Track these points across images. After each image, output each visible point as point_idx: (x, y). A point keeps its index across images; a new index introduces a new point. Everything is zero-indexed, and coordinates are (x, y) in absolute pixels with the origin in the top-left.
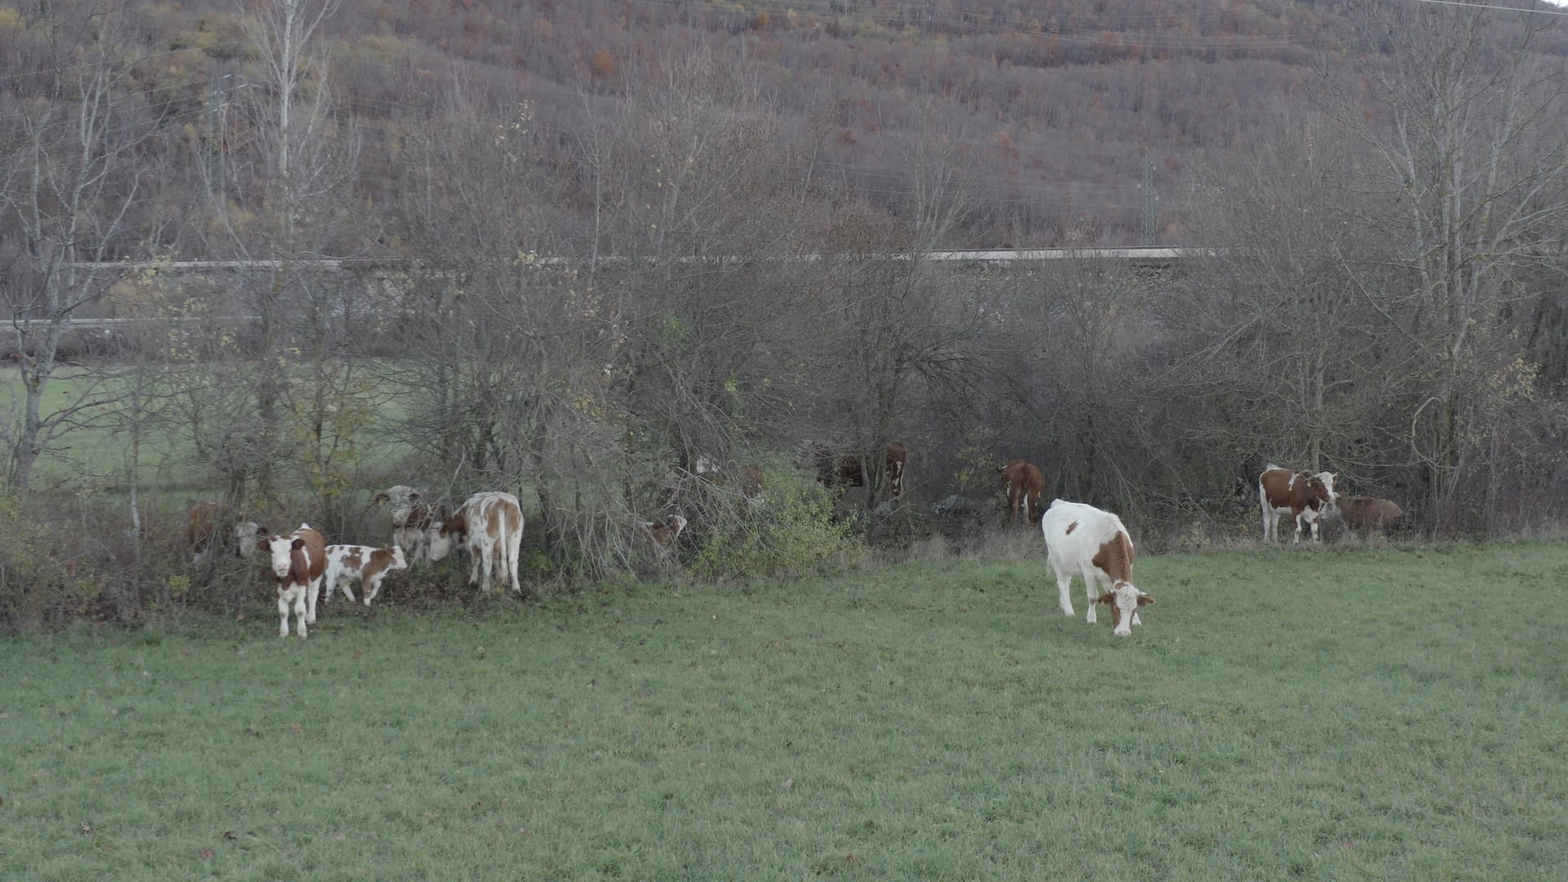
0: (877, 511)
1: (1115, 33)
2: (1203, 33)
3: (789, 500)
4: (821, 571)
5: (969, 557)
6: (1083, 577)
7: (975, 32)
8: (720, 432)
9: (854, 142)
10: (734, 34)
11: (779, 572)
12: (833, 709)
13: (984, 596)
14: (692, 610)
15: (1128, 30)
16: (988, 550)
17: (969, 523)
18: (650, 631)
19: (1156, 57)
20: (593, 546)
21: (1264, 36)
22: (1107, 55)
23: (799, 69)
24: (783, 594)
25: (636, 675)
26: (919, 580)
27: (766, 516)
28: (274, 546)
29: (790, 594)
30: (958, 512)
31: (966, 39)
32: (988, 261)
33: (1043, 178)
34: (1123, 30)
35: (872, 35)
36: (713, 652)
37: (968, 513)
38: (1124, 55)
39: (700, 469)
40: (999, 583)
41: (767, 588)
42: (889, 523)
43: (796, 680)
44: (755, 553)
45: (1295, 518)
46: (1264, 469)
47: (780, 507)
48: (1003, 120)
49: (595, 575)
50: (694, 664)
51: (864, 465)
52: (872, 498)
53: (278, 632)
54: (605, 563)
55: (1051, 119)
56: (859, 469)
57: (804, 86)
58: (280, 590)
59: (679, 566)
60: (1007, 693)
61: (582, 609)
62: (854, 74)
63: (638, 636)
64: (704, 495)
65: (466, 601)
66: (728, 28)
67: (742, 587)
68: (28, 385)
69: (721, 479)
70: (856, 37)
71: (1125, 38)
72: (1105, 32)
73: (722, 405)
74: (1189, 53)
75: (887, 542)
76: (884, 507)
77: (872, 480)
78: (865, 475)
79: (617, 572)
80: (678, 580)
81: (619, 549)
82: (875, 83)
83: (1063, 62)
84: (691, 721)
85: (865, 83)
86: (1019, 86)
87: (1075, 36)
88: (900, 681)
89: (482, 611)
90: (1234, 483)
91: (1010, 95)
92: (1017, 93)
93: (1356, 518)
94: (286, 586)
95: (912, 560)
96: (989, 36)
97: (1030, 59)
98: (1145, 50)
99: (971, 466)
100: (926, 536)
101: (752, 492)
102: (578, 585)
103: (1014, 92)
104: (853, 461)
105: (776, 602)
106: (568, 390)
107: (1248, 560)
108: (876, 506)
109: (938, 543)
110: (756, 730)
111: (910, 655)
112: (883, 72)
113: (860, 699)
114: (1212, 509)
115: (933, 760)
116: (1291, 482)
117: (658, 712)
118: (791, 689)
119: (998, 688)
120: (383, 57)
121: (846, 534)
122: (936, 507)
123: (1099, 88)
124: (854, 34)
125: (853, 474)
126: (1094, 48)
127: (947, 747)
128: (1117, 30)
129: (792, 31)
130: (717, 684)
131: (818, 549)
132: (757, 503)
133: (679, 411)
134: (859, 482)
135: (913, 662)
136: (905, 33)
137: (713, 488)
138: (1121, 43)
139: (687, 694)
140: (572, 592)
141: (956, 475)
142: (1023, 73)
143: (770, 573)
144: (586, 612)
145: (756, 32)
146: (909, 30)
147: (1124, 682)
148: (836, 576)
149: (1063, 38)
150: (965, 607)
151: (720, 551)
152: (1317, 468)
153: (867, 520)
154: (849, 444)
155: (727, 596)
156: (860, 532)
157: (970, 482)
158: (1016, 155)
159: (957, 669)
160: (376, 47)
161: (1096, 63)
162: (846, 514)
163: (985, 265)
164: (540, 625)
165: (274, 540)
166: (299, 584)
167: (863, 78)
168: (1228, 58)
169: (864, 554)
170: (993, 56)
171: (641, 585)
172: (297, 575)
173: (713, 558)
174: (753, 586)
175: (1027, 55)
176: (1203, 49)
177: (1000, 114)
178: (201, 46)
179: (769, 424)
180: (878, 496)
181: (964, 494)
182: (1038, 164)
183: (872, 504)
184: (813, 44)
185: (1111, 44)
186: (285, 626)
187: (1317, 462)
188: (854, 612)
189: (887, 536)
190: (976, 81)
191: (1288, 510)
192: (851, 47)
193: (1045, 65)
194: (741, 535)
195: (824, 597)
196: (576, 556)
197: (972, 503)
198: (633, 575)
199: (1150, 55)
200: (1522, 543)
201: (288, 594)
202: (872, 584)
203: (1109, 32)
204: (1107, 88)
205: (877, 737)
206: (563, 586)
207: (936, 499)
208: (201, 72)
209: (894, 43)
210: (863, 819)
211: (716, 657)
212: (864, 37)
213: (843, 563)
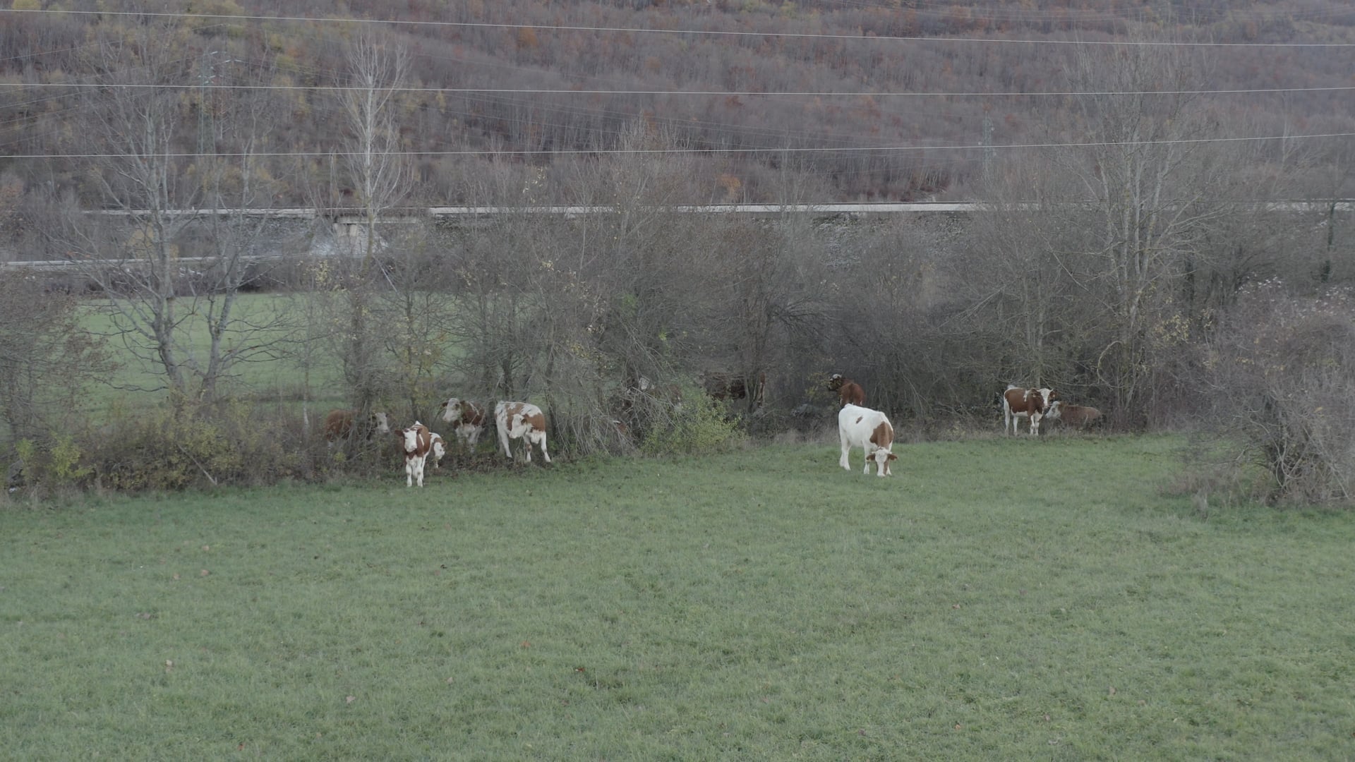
0: (754, 414)
1: (964, 8)
2: (1040, 7)
3: (699, 407)
4: (719, 450)
5: (811, 443)
6: (863, 449)
7: (844, 7)
8: (657, 365)
9: (741, 104)
10: (638, 9)
11: (694, 451)
12: (728, 517)
13: (817, 464)
14: (645, 471)
15: (976, 5)
16: (823, 438)
17: (814, 422)
18: (623, 481)
19: (999, 28)
20: (583, 435)
21: (1093, 10)
22: (958, 27)
23: (693, 40)
24: (697, 463)
25: (621, 502)
26: (778, 455)
27: (684, 417)
28: (407, 434)
29: (701, 463)
30: (808, 415)
31: (836, 12)
32: (849, 213)
33: (901, 135)
34: (971, 5)
35: (756, 10)
36: (661, 492)
37: (814, 415)
38: (971, 26)
39: (644, 388)
40: (826, 457)
41: (687, 460)
42: (762, 422)
43: (708, 504)
44: (679, 440)
45: (1030, 418)
46: (1007, 389)
47: (693, 411)
48: (868, 84)
49: (583, 452)
50: (651, 498)
51: (746, 384)
52: (751, 406)
53: (406, 484)
54: (589, 445)
55: (908, 83)
56: (743, 388)
57: (698, 55)
58: (407, 459)
59: (633, 448)
60: (821, 511)
61: (580, 471)
62: (740, 45)
63: (616, 485)
64: (649, 404)
65: (509, 467)
66: (633, 5)
67: (672, 459)
68: (212, 335)
69: (657, 394)
70: (743, 11)
71: (973, 12)
72: (955, 6)
73: (656, 348)
74: (1028, 24)
75: (760, 434)
76: (759, 412)
77: (751, 394)
78: (747, 391)
79: (597, 451)
80: (633, 455)
81: (598, 436)
82: (758, 52)
83: (920, 33)
84: (654, 522)
85: (750, 52)
86: (881, 54)
87: (930, 10)
88: (763, 504)
89: (521, 473)
90: (993, 395)
91: (874, 61)
92: (880, 60)
93: (1069, 418)
94: (411, 458)
95: (775, 444)
96: (856, 10)
97: (890, 30)
98: (990, 21)
99: (816, 385)
100: (785, 430)
101: (675, 402)
102: (574, 458)
103: (877, 60)
104: (738, 382)
105: (693, 467)
106: (568, 341)
107: (985, 445)
108: (754, 410)
109: (792, 434)
110: (688, 526)
111: (770, 492)
112: (765, 43)
113: (743, 513)
114: (976, 413)
115: (779, 537)
116: (1025, 396)
117: (636, 518)
118: (706, 508)
119: (815, 507)
120: (342, 34)
121: (734, 428)
122: (794, 412)
123: (950, 55)
124: (741, 9)
125: (739, 391)
126: (945, 21)
127: (786, 532)
128: (966, 4)
129: (687, 7)
130: (665, 507)
131: (717, 437)
132: (679, 408)
133: (633, 353)
134: (743, 395)
135: (771, 496)
136: (784, 8)
137: (653, 400)
138: (969, 16)
139: (649, 511)
140: (572, 462)
141: (806, 390)
142: (884, 42)
143: (688, 452)
144: (583, 472)
145: (657, 8)
146: (787, 5)
147: (884, 505)
148: (728, 453)
149: (920, 12)
150: (804, 470)
151: (658, 438)
152: (1039, 387)
153: (747, 420)
154: (736, 372)
155: (664, 464)
156: (743, 427)
157: (815, 395)
158: (878, 115)
159: (795, 499)
160: (335, 25)
161: (948, 33)
162: (735, 416)
163: (847, 216)
164: (558, 479)
165: (407, 431)
166: (418, 456)
167: (748, 47)
168: (1061, 29)
169: (745, 440)
170: (860, 28)
171: (612, 458)
172: (417, 452)
173: (654, 442)
174: (678, 458)
175: (889, 26)
176: (1040, 21)
177: (865, 78)
178: (190, 25)
179: (686, 359)
180: (755, 405)
181: (812, 403)
182: (897, 122)
183: (751, 409)
184: (705, 18)
185: (961, 17)
186: (410, 481)
187: (1038, 383)
188: (739, 472)
189: (761, 430)
190: (844, 49)
191: (1025, 414)
192: (738, 21)
193: (904, 35)
194: (671, 428)
195: (722, 465)
196: (571, 441)
197: (817, 409)
198: (607, 452)
199: (994, 27)
200: (1166, 435)
201: (412, 462)
202: (750, 457)
203: (959, 7)
204: (957, 56)
205: (751, 529)
206: (566, 458)
207: (794, 406)
208: (191, 48)
209: (774, 17)
210: (743, 558)
211: (662, 494)
212: (750, 12)
213: (733, 445)
